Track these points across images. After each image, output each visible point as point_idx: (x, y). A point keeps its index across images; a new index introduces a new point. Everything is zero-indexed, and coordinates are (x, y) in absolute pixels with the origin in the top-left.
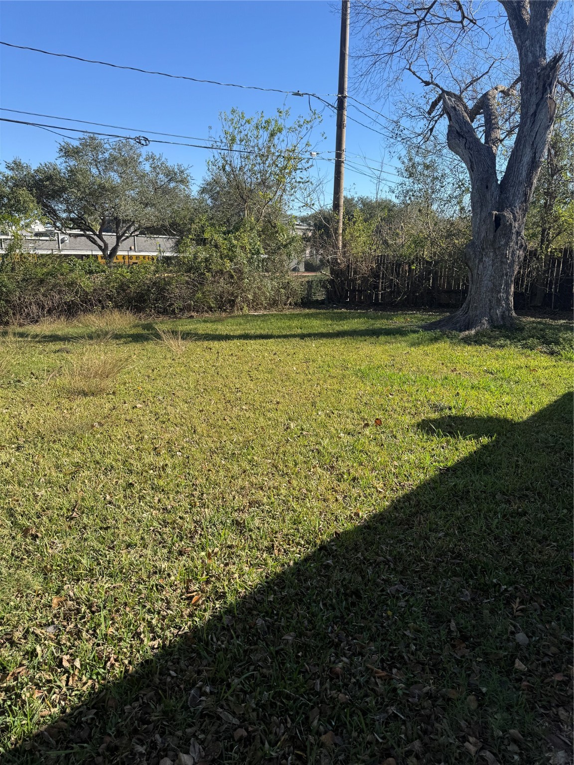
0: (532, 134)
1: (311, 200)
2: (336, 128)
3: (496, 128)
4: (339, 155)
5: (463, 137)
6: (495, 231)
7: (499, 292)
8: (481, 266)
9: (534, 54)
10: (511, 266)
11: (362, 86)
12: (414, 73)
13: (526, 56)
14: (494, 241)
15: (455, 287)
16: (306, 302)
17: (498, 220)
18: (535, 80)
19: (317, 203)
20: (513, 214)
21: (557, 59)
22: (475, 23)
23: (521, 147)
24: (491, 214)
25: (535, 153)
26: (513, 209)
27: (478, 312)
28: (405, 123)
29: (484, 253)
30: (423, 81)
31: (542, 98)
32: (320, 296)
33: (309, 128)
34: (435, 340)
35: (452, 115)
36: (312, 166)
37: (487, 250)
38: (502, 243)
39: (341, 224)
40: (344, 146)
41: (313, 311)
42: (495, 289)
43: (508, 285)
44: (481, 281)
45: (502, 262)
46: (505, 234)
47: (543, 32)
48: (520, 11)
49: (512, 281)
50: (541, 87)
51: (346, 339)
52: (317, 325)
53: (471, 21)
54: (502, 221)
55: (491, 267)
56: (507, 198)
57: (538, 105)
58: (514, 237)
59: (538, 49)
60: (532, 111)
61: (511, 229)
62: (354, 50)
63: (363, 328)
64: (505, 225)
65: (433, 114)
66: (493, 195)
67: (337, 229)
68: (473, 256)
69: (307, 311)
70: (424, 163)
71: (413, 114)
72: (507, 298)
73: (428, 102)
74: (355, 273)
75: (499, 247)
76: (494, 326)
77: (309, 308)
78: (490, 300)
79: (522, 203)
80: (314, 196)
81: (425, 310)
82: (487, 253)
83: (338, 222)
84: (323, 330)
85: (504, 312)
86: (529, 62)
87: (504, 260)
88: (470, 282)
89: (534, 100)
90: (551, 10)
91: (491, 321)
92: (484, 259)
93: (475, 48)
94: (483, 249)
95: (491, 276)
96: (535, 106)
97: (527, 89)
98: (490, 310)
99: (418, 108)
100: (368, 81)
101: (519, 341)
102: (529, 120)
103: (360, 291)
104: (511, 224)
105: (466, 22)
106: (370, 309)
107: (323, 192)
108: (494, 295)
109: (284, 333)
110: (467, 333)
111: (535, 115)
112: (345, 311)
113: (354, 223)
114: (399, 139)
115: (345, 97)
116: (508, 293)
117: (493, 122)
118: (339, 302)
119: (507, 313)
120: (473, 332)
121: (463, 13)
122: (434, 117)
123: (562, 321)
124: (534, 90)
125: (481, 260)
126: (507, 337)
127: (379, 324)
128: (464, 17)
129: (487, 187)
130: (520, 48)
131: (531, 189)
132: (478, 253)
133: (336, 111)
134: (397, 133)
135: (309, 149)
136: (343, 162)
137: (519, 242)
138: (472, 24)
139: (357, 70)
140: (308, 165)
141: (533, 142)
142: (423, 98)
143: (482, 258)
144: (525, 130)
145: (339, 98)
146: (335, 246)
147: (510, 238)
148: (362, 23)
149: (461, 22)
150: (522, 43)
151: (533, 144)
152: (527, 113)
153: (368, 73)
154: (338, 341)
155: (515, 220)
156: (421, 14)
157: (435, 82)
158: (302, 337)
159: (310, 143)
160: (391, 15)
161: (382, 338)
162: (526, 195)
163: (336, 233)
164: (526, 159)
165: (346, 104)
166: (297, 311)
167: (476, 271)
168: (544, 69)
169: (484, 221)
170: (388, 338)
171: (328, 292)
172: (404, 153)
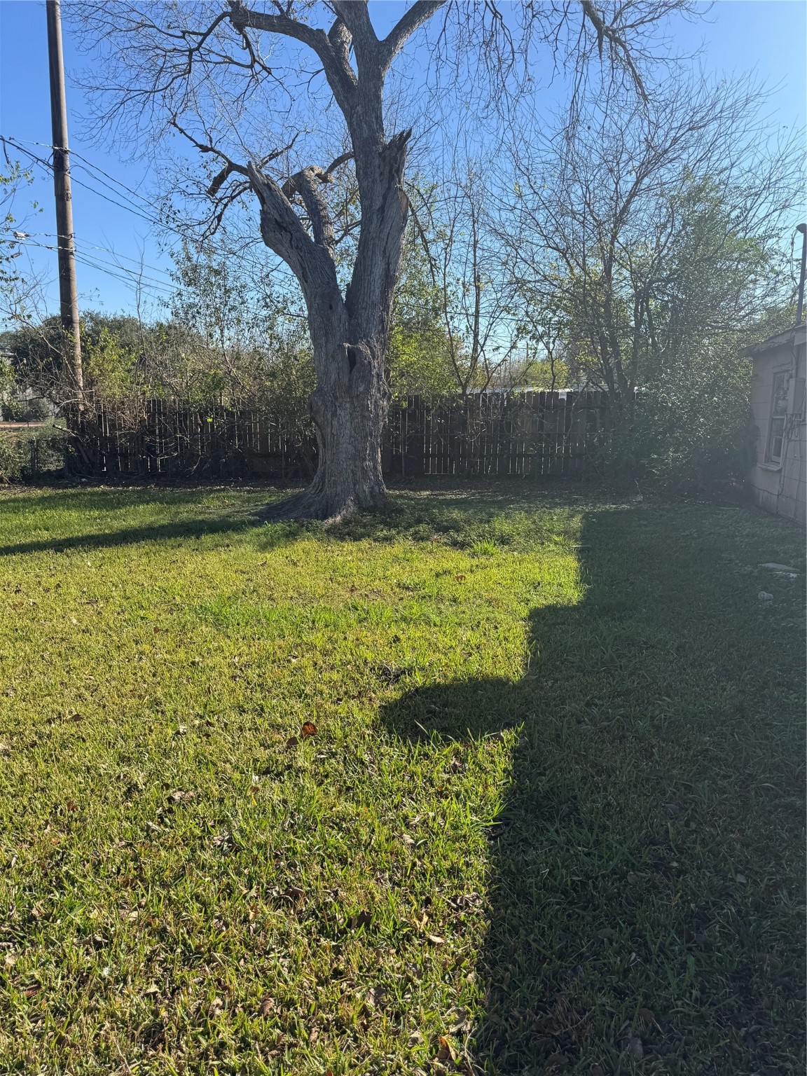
0: (382, 236)
1: (23, 309)
2: (54, 199)
3: (328, 223)
4: (63, 242)
5: (286, 231)
6: (350, 372)
7: (364, 459)
8: (335, 423)
9: (370, 126)
10: (376, 423)
11: (105, 135)
12: (182, 131)
13: (359, 126)
14: (350, 387)
15: (272, 449)
16: (30, 477)
17: (353, 357)
18: (377, 162)
19: (34, 315)
20: (371, 348)
21: (403, 138)
22: (270, 73)
23: (370, 253)
24: (341, 347)
25: (388, 264)
26: (368, 342)
27: (339, 489)
28: (178, 202)
29: (338, 404)
30: (198, 145)
31: (389, 188)
32: (54, 463)
33: (9, 191)
34: (291, 536)
35: (265, 195)
36: (19, 254)
37: (341, 400)
38: (361, 389)
39: (78, 351)
40: (71, 229)
41: (48, 492)
42: (358, 456)
43: (373, 449)
44: (337, 444)
45: (364, 417)
46: (364, 377)
47: (378, 98)
48: (341, 64)
49: (378, 444)
50: (386, 173)
51: (146, 546)
52: (76, 521)
53: (264, 68)
54: (358, 358)
55: (349, 424)
56: (359, 325)
57: (385, 197)
58: (375, 380)
59: (374, 120)
60: (377, 205)
61: (371, 370)
62: (86, 76)
63: (165, 522)
64: (363, 364)
65: (218, 195)
66: (340, 319)
67: (72, 358)
68: (323, 408)
69: (39, 492)
70: (210, 267)
71: (189, 191)
72: (375, 468)
73: (209, 177)
74: (113, 427)
75: (358, 396)
76: (362, 508)
77: (40, 486)
78: (352, 471)
79: (379, 333)
80: (28, 302)
81: (237, 484)
82: (341, 404)
83: (73, 347)
84: (92, 530)
85: (373, 488)
86: (365, 136)
87: (367, 414)
88: (321, 445)
89: (379, 189)
90: (384, 70)
91: (358, 501)
92: (338, 412)
93: (272, 108)
94: (336, 398)
95: (351, 436)
96: (381, 198)
97: (366, 173)
98: (355, 485)
99: (197, 183)
100: (114, 128)
101: (406, 529)
102: (375, 216)
103: (124, 456)
104: (370, 362)
105: (257, 67)
106: (149, 484)
107: (42, 298)
108: (358, 463)
109: (17, 540)
110: (331, 521)
111: (383, 211)
112: (107, 488)
113: (102, 349)
114: (172, 225)
115: (66, 152)
116: (374, 459)
117: (322, 213)
118: (90, 473)
119: (376, 488)
120: (338, 519)
121: (252, 53)
122: (221, 199)
123: (425, 493)
124: (377, 175)
125: (334, 414)
126: (389, 526)
127: (186, 512)
128: (254, 60)
129: (331, 307)
130: (349, 116)
131: (388, 313)
132: (329, 404)
133: (52, 172)
134: (167, 217)
135: (12, 225)
136: (72, 253)
137: (382, 389)
138: (265, 73)
139: (94, 108)
140: (13, 252)
141: (385, 248)
142: (202, 169)
143: (336, 411)
144: (372, 230)
145: (55, 152)
146: (73, 383)
147: (370, 382)
148: (96, 35)
149: (251, 67)
150: (352, 108)
151: (384, 251)
152: (371, 206)
153: (111, 116)
154: (133, 551)
155: (374, 358)
156: (193, 41)
157: (217, 148)
158: (59, 546)
159: (13, 216)
160: (144, 31)
161: (207, 539)
162: (382, 321)
163: (73, 365)
164: (378, 271)
165: (68, 164)
166: (19, 493)
167: (329, 430)
168: (386, 148)
169: (333, 357)
170: (217, 537)
171: (69, 458)
172: (178, 247)
